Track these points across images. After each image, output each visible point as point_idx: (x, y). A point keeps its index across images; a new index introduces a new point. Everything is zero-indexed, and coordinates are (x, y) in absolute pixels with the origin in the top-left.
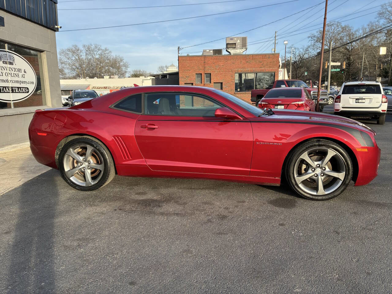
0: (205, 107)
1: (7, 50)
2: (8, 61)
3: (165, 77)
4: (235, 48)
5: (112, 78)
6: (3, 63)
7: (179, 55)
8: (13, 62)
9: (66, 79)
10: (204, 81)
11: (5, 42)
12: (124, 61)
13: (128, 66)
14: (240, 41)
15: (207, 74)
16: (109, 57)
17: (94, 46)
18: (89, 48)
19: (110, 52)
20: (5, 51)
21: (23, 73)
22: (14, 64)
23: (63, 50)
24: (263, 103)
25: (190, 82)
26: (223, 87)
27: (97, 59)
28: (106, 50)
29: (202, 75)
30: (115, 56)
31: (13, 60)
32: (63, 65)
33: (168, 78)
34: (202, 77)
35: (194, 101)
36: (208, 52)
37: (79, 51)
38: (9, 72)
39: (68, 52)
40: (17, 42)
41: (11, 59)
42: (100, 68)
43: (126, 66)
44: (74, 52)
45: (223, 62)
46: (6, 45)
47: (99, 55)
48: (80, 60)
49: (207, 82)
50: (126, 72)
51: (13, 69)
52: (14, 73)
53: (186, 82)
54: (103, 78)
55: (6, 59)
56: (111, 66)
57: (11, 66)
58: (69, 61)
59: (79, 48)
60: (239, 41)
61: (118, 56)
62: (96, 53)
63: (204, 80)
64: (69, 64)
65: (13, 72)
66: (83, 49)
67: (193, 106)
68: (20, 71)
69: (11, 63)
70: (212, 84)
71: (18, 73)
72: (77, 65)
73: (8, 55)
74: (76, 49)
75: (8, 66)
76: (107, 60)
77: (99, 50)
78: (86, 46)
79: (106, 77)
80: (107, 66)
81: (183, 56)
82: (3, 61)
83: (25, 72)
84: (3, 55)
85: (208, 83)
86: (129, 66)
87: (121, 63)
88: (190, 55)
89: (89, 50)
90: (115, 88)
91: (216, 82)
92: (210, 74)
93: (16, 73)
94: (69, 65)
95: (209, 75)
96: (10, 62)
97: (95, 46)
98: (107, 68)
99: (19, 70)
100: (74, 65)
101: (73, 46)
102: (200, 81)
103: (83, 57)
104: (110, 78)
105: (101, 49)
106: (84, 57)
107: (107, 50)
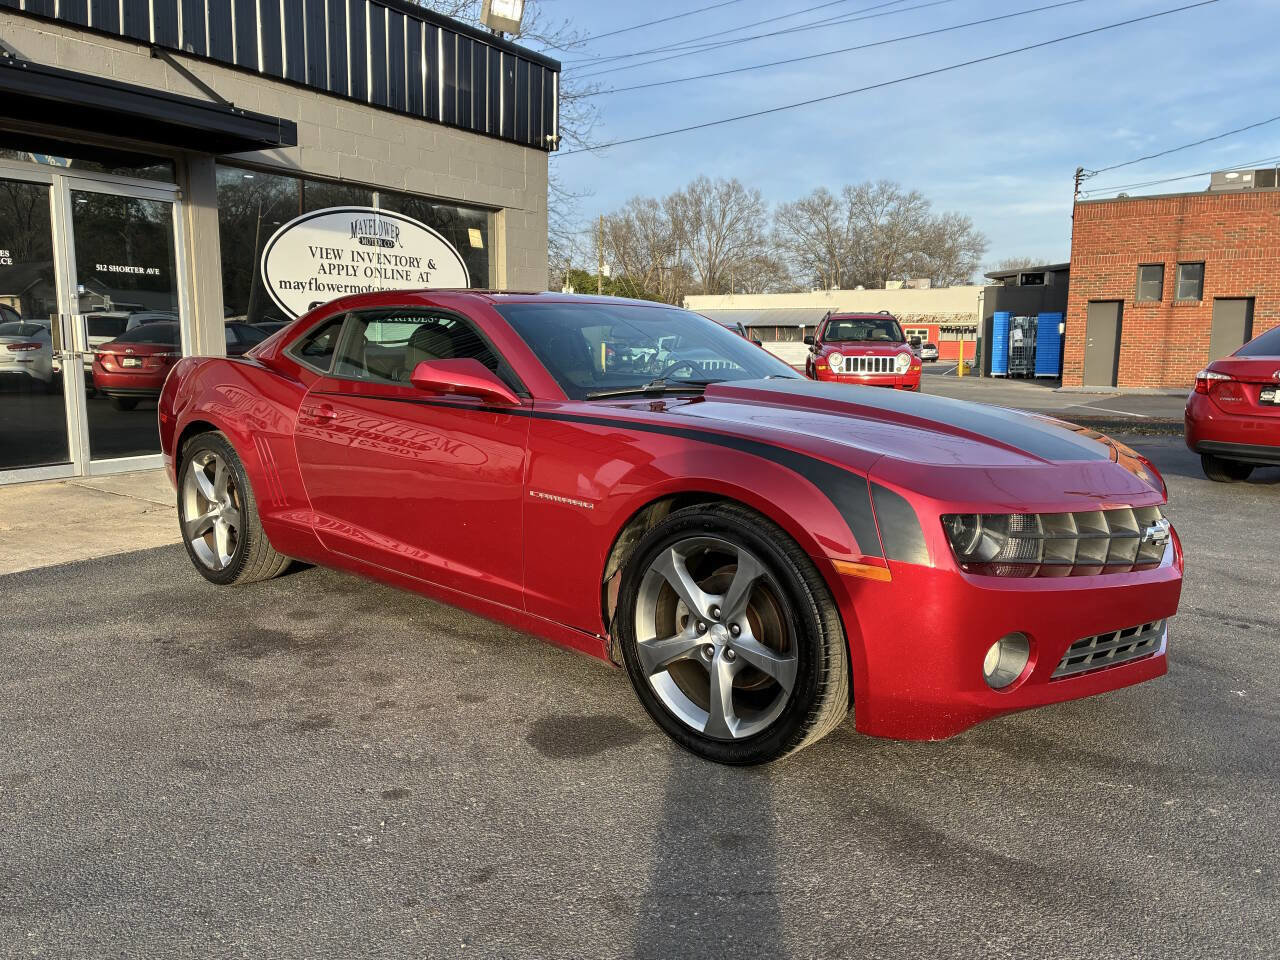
0: (1163, 388)
1: (377, 209)
2: (378, 236)
3: (1038, 281)
5: (910, 287)
6: (361, 242)
7: (1080, 198)
8: (394, 240)
9: (789, 292)
10: (1174, 292)
11: (373, 189)
12: (973, 231)
13: (982, 246)
15: (1190, 267)
16: (921, 220)
17: (876, 187)
18: (860, 196)
19: (927, 203)
20: (372, 212)
21: (424, 268)
22: (397, 244)
23: (786, 206)
24: (1209, 376)
25: (1111, 297)
26: (1256, 312)
27: (881, 228)
28: (913, 197)
29: (1167, 270)
30: (944, 215)
31: (394, 235)
32: (782, 250)
33: (1046, 282)
34: (1166, 276)
35: (1120, 364)
36: (1233, 181)
37: (832, 207)
38: (378, 266)
39: (799, 212)
40: (405, 186)
41: (387, 233)
42: (887, 257)
43: (976, 247)
44: (815, 212)
45: (1264, 215)
46: (376, 197)
47: (891, 215)
48: (829, 235)
49: (1186, 293)
50: (973, 268)
51: (393, 260)
52: (395, 268)
53: (1097, 297)
54: (884, 287)
55: (372, 233)
56: (923, 250)
57: (386, 251)
58: (801, 241)
59: (831, 198)
61: (952, 214)
62: (879, 209)
63: (1174, 287)
64: (798, 249)
65: (389, 268)
66: (841, 199)
67: (1115, 384)
68: (415, 263)
69: (385, 243)
70: (1208, 301)
71: (407, 268)
72: (823, 250)
73: (377, 222)
74: (823, 201)
75: (376, 249)
76: (916, 230)
77: (890, 199)
78: (855, 190)
79: (893, 286)
80: (911, 251)
81: (1099, 201)
82: (361, 238)
83: (431, 266)
84: (363, 223)
85: (1192, 297)
86: (985, 248)
87: (961, 239)
88: (1132, 194)
89: (860, 201)
90: (915, 319)
91: (1225, 295)
92: (1203, 264)
93: (400, 268)
94: (797, 251)
95: (1196, 271)
96: (383, 240)
97: (881, 189)
98: (909, 256)
99: (413, 262)
100: (811, 249)
101: (815, 192)
102: (1157, 290)
103: (839, 223)
104: (904, 287)
105: (898, 197)
106: (842, 222)
107: (915, 198)
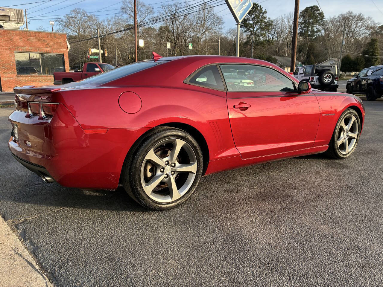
4: (9, 21)
14: (14, 13)
60: (12, 14)
